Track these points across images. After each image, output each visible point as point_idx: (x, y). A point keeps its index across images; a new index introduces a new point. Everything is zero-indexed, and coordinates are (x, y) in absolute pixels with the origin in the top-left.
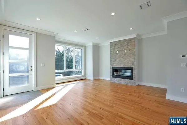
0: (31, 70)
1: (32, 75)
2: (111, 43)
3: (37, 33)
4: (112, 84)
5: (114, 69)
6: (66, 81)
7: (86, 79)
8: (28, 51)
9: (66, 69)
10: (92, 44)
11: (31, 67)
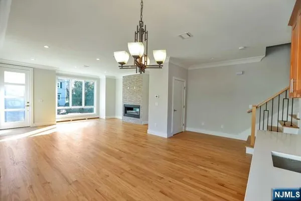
0: (28, 106)
1: (29, 111)
2: (123, 77)
3: (34, 68)
4: (124, 123)
5: (126, 107)
6: (71, 119)
7: (98, 118)
8: (24, 87)
9: (73, 105)
10: (105, 77)
11: (28, 103)
